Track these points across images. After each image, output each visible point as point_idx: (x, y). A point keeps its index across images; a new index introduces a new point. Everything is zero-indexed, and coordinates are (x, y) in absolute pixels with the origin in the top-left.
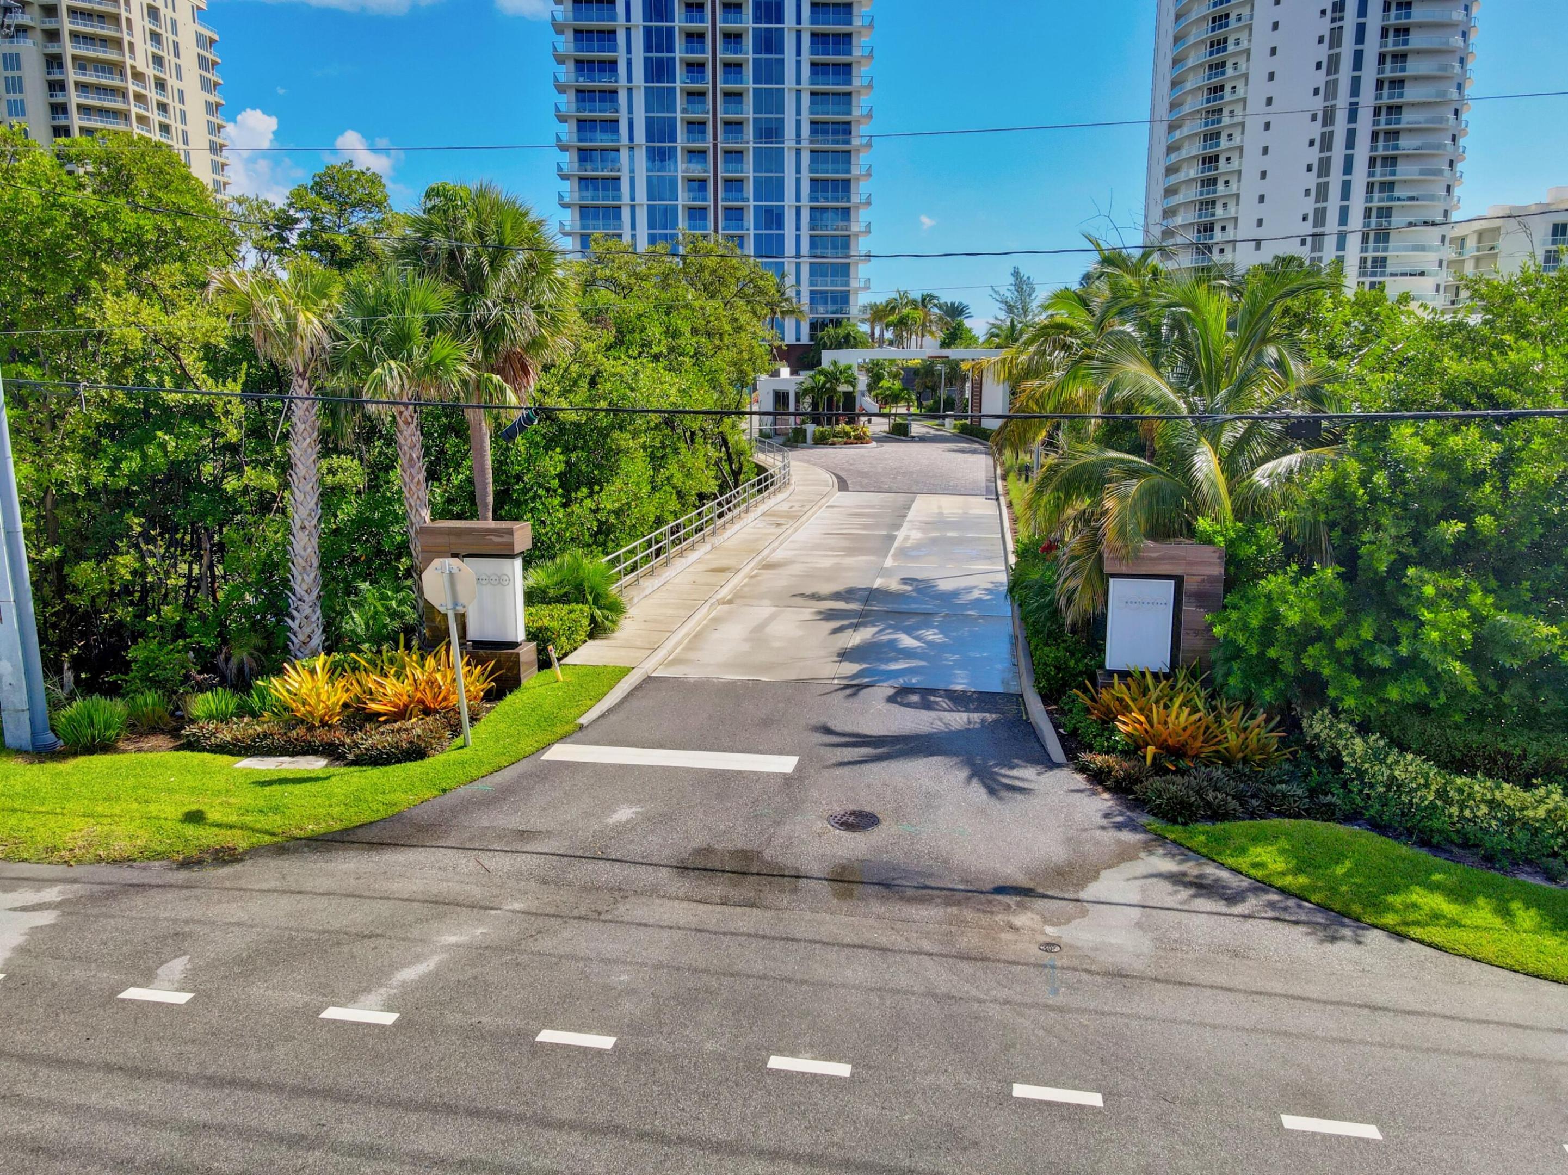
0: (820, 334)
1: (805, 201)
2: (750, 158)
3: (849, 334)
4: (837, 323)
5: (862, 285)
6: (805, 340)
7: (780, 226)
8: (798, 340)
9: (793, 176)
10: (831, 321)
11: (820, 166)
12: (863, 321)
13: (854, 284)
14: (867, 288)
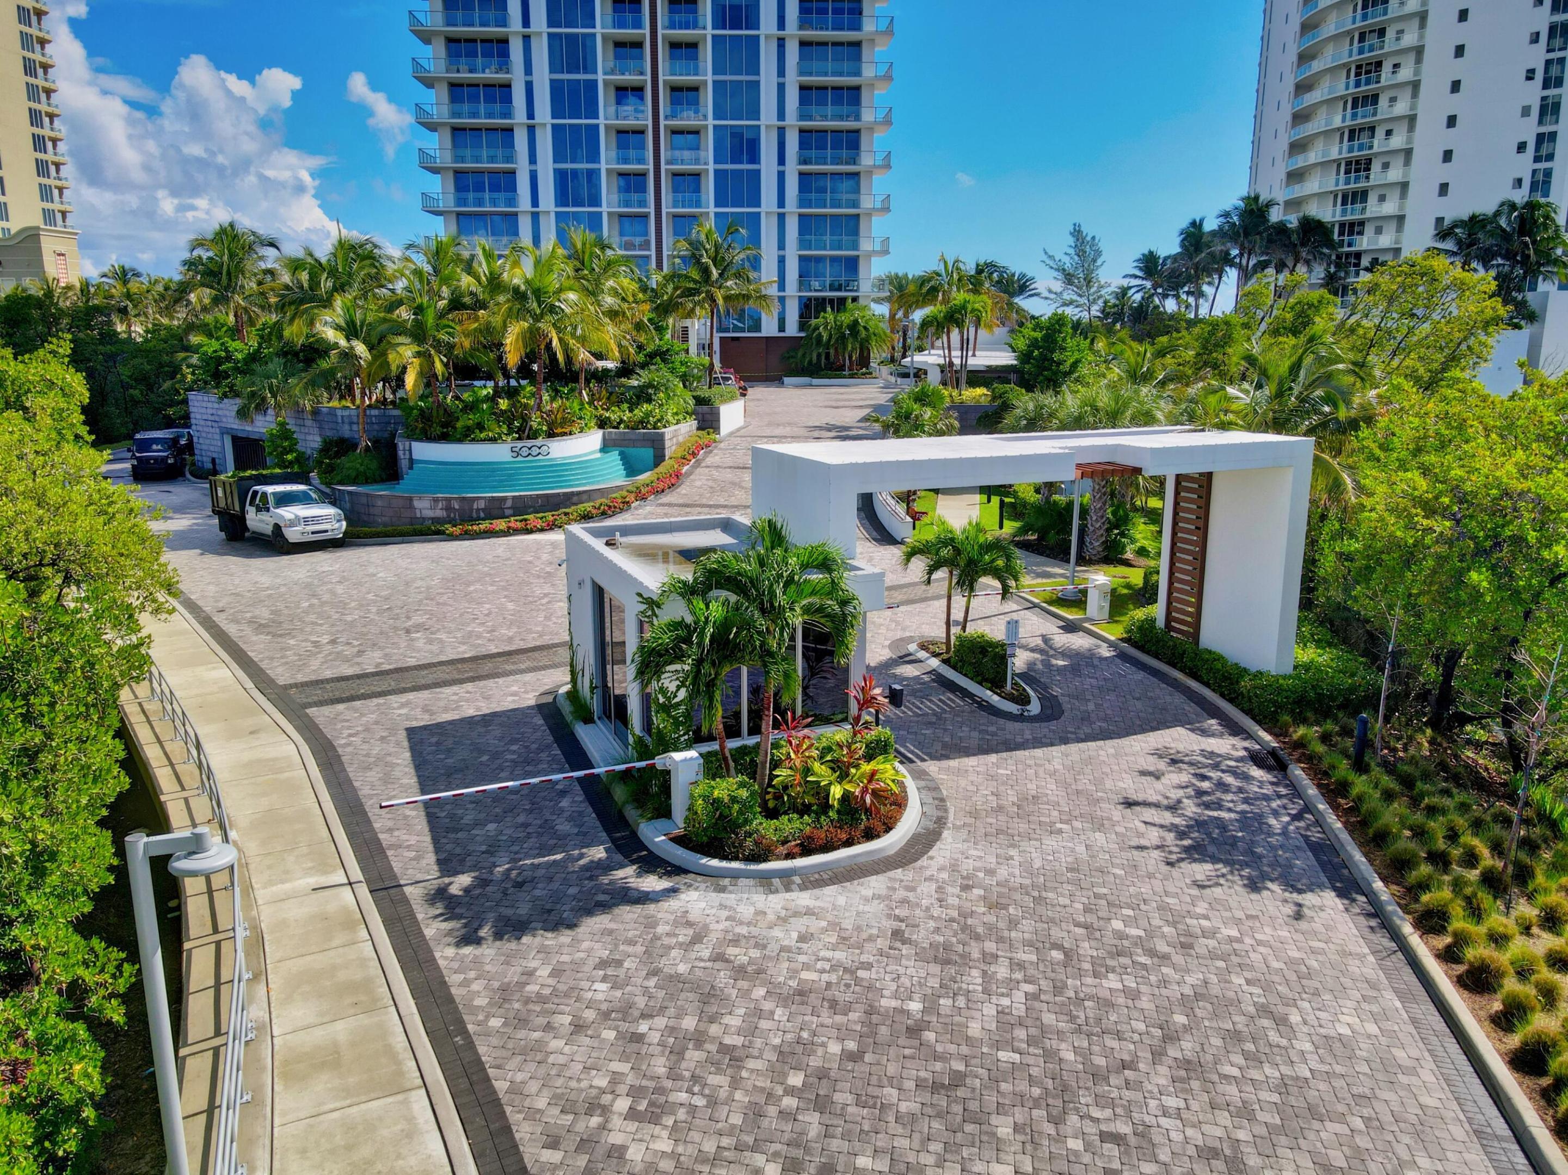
0: (814, 322)
1: (792, 119)
2: (707, 53)
3: (856, 323)
4: (840, 304)
5: (878, 247)
6: (792, 330)
7: (754, 157)
8: (782, 328)
9: (774, 80)
10: (831, 301)
11: (815, 65)
12: (878, 301)
13: (865, 245)
14: (885, 252)
